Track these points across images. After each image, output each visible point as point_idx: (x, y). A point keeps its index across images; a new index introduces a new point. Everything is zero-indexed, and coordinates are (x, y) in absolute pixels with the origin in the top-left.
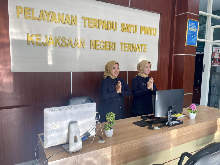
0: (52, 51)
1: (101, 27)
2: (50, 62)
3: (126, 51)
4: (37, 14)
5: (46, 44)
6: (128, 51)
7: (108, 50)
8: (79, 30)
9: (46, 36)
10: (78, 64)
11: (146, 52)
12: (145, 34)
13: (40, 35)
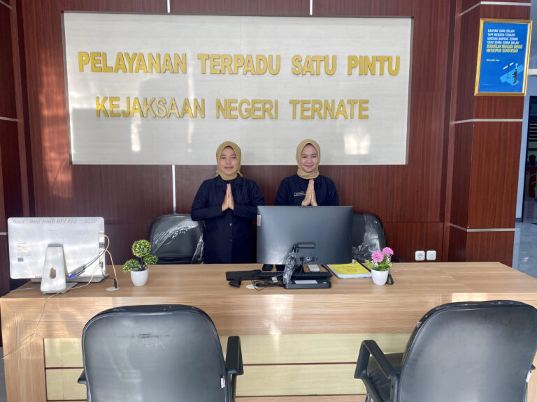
0: (138, 126)
1: (241, 71)
2: (136, 147)
3: (308, 118)
4: (111, 63)
5: (127, 115)
6: (312, 117)
7: (259, 118)
8: (191, 82)
9: (128, 99)
10: (190, 151)
11: (366, 117)
12: (363, 73)
13: (118, 99)
